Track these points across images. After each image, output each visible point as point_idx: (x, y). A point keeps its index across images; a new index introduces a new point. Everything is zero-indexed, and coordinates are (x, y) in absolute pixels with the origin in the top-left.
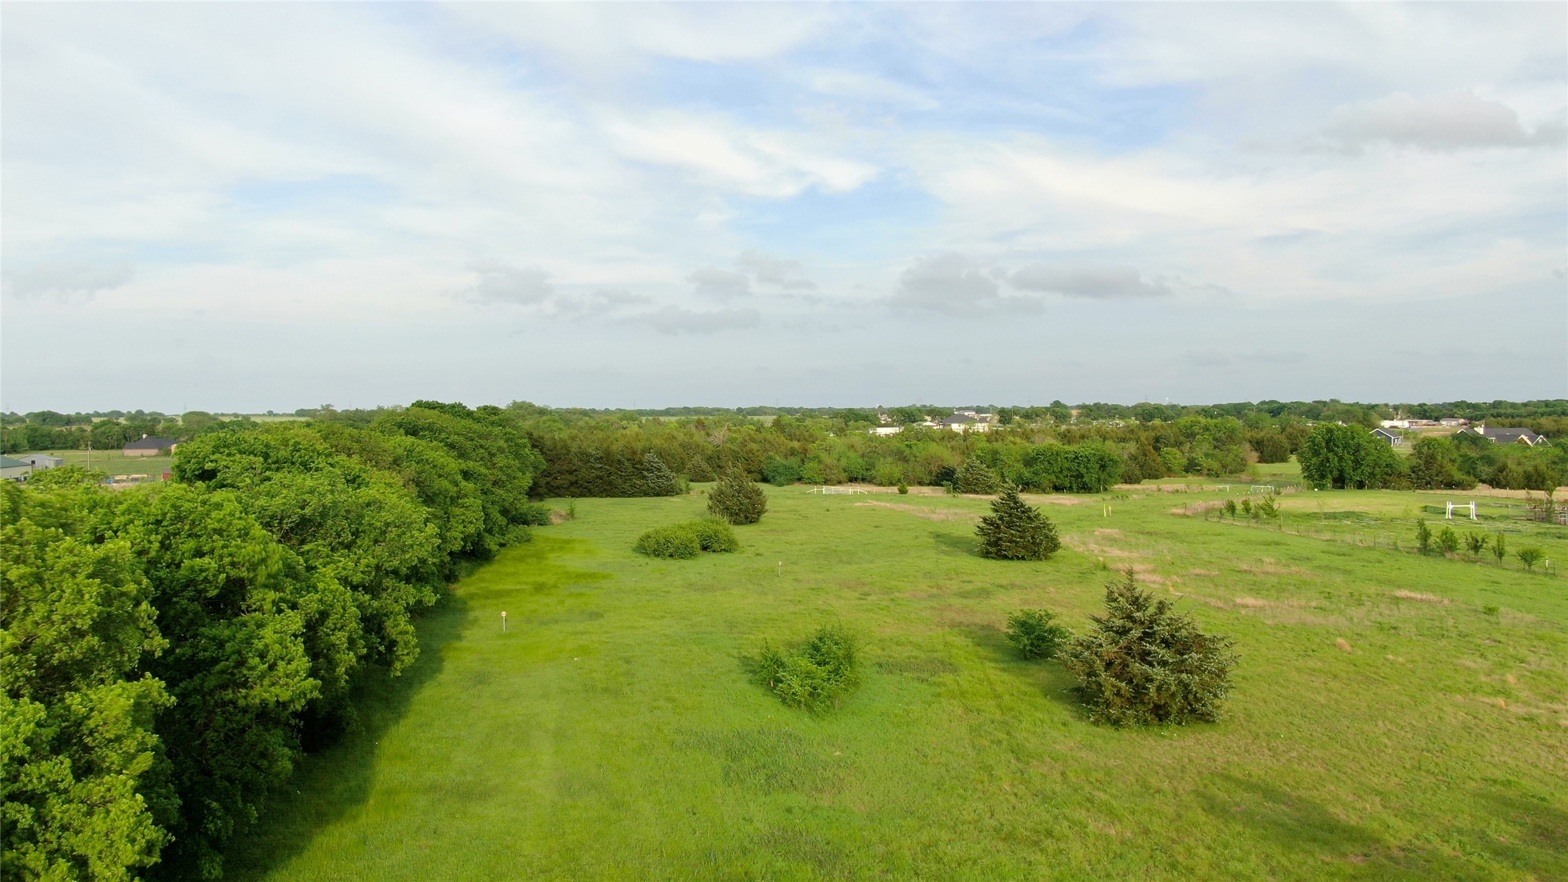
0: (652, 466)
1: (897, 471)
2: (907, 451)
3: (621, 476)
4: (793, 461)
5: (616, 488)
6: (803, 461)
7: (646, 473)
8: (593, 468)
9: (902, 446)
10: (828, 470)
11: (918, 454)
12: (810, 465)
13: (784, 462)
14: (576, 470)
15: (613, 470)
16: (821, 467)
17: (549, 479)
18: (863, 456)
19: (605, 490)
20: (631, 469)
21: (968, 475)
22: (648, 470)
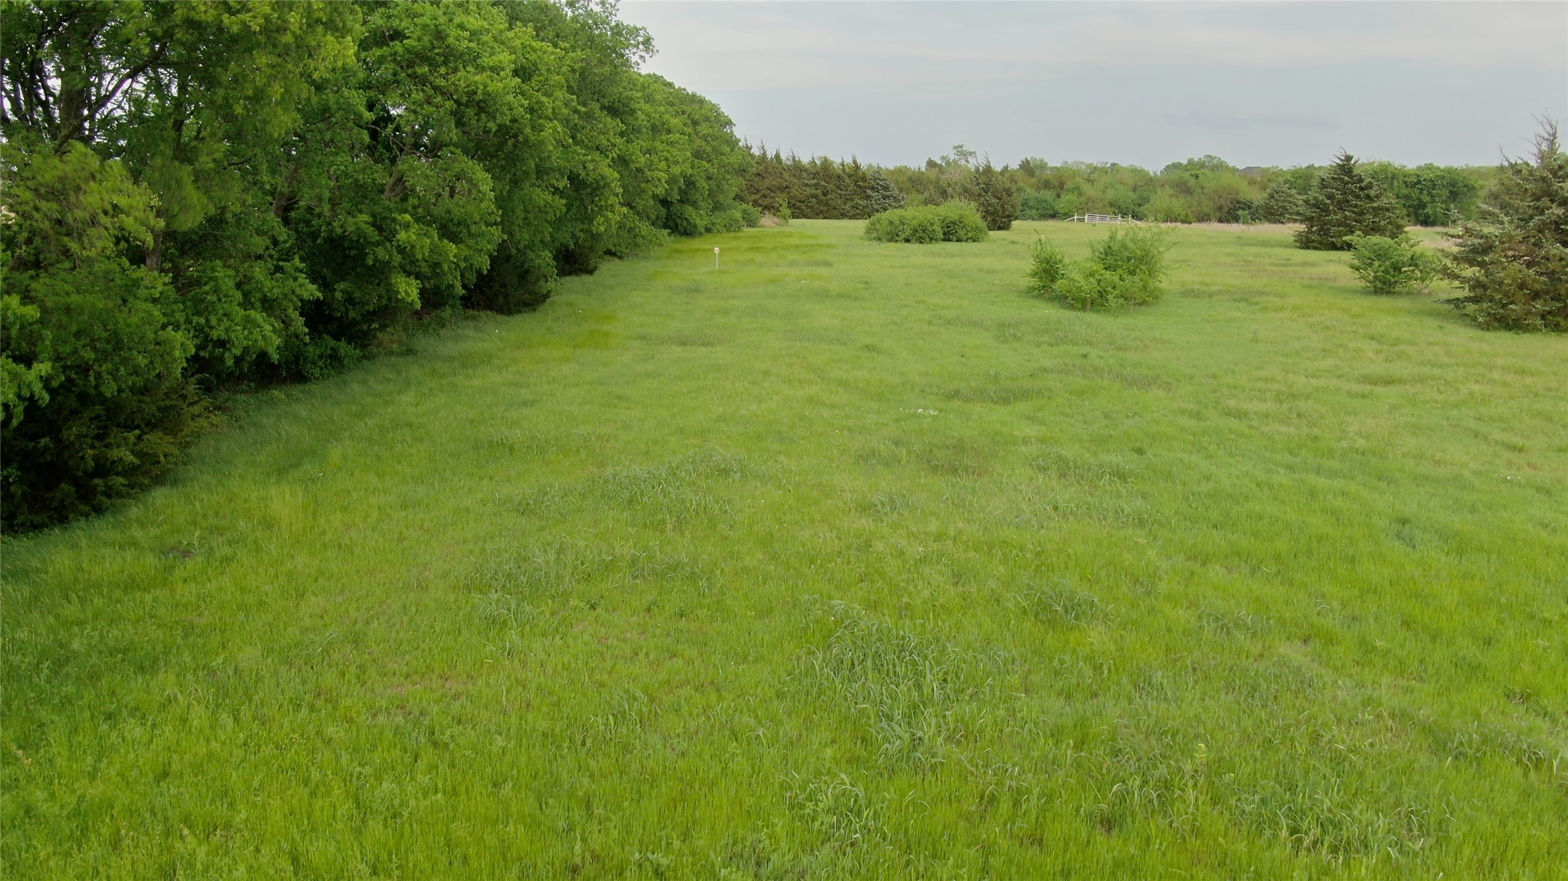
0: (878, 184)
1: (1178, 204)
2: (1192, 182)
3: (840, 195)
4: (1048, 195)
5: (835, 208)
6: (1058, 196)
7: (869, 192)
8: (807, 185)
9: (1186, 175)
10: (1090, 204)
11: (1205, 184)
12: (1066, 197)
13: (1037, 194)
14: (787, 187)
15: (830, 187)
16: (1082, 199)
17: (757, 197)
18: (1134, 190)
19: (821, 211)
20: (852, 187)
21: (1273, 202)
22: (872, 188)
